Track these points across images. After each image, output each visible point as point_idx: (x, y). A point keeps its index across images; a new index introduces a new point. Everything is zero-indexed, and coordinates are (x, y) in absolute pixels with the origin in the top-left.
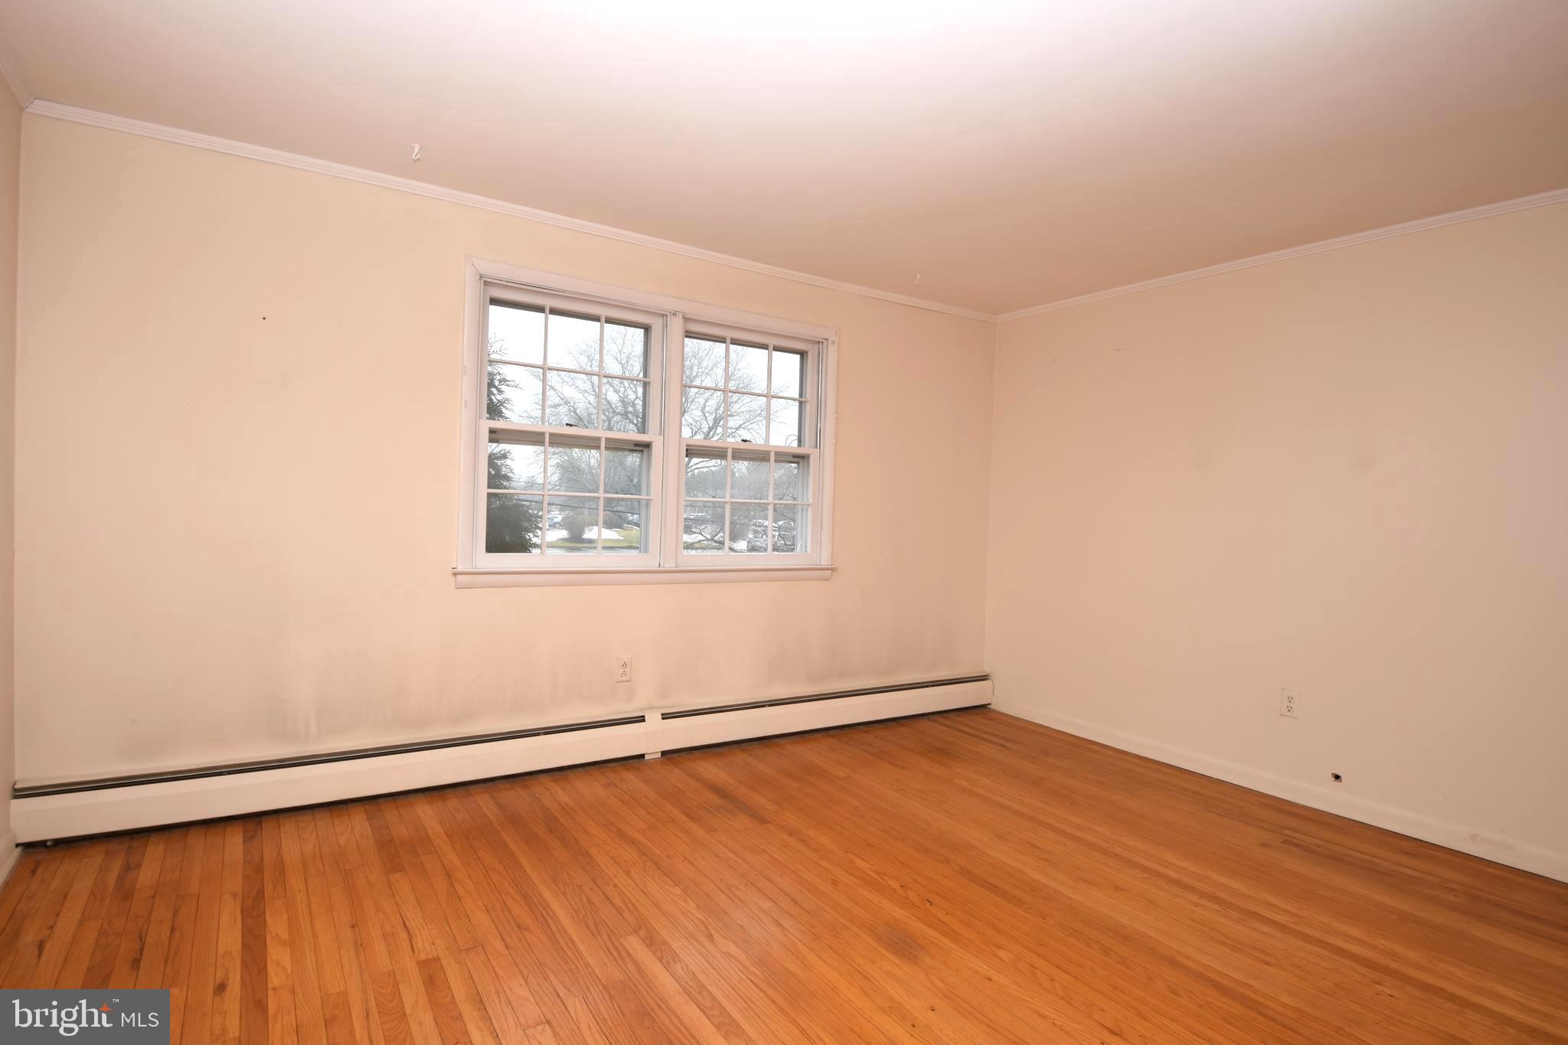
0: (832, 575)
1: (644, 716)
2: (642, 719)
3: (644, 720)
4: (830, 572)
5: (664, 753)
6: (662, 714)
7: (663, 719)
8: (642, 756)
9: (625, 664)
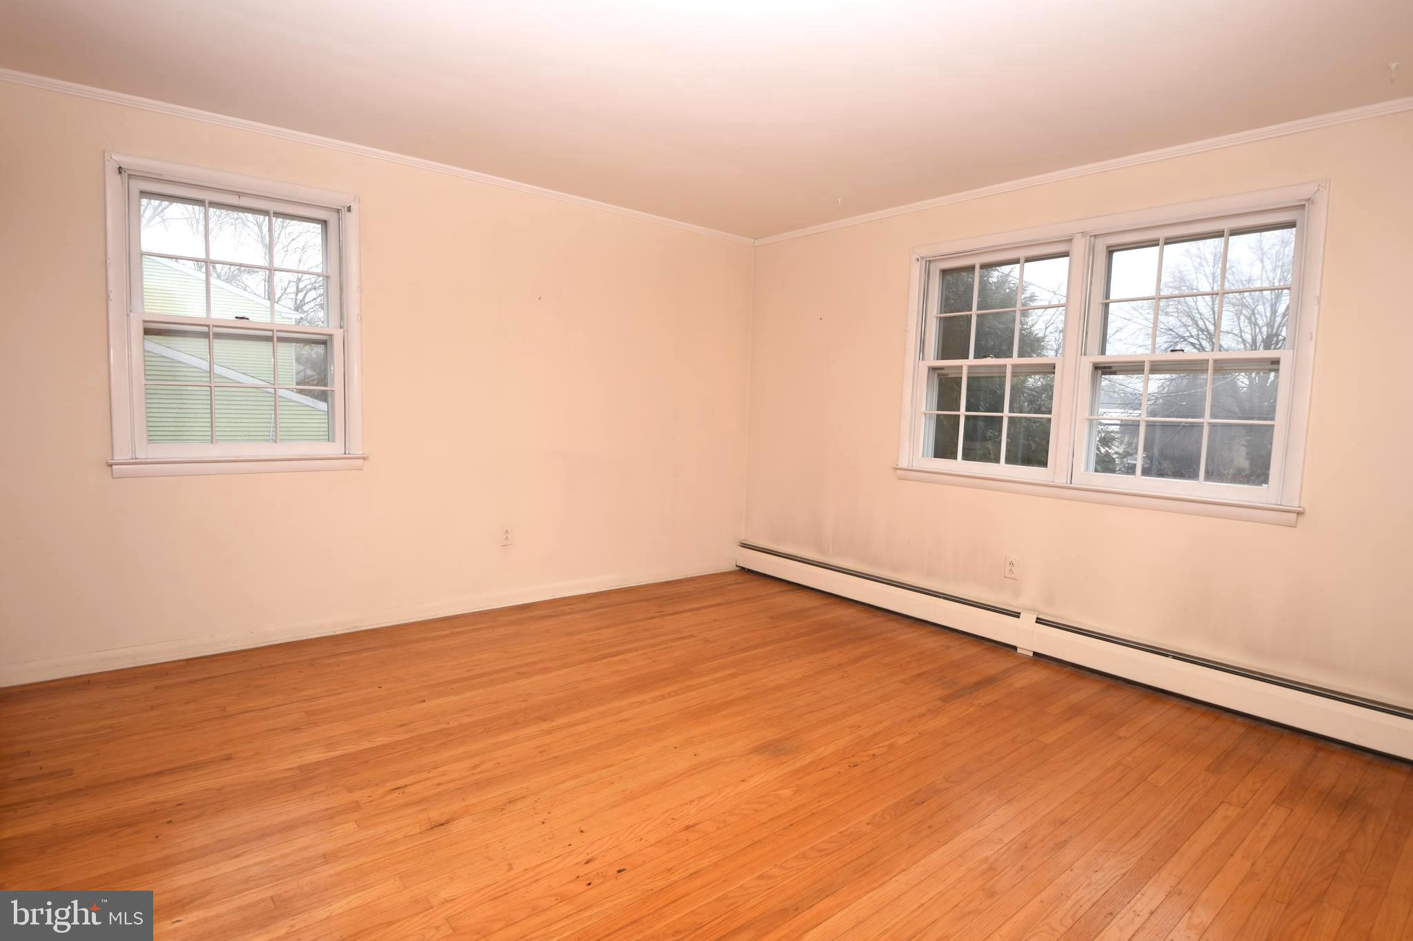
0: (1297, 520)
1: (1020, 613)
2: (1017, 615)
3: (1018, 617)
4: (1295, 515)
5: (1035, 653)
6: (1037, 618)
7: (1036, 622)
8: (1015, 648)
9: (1011, 564)
